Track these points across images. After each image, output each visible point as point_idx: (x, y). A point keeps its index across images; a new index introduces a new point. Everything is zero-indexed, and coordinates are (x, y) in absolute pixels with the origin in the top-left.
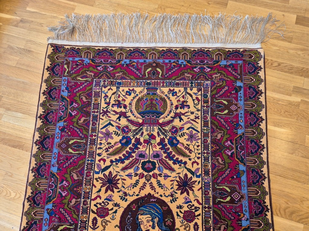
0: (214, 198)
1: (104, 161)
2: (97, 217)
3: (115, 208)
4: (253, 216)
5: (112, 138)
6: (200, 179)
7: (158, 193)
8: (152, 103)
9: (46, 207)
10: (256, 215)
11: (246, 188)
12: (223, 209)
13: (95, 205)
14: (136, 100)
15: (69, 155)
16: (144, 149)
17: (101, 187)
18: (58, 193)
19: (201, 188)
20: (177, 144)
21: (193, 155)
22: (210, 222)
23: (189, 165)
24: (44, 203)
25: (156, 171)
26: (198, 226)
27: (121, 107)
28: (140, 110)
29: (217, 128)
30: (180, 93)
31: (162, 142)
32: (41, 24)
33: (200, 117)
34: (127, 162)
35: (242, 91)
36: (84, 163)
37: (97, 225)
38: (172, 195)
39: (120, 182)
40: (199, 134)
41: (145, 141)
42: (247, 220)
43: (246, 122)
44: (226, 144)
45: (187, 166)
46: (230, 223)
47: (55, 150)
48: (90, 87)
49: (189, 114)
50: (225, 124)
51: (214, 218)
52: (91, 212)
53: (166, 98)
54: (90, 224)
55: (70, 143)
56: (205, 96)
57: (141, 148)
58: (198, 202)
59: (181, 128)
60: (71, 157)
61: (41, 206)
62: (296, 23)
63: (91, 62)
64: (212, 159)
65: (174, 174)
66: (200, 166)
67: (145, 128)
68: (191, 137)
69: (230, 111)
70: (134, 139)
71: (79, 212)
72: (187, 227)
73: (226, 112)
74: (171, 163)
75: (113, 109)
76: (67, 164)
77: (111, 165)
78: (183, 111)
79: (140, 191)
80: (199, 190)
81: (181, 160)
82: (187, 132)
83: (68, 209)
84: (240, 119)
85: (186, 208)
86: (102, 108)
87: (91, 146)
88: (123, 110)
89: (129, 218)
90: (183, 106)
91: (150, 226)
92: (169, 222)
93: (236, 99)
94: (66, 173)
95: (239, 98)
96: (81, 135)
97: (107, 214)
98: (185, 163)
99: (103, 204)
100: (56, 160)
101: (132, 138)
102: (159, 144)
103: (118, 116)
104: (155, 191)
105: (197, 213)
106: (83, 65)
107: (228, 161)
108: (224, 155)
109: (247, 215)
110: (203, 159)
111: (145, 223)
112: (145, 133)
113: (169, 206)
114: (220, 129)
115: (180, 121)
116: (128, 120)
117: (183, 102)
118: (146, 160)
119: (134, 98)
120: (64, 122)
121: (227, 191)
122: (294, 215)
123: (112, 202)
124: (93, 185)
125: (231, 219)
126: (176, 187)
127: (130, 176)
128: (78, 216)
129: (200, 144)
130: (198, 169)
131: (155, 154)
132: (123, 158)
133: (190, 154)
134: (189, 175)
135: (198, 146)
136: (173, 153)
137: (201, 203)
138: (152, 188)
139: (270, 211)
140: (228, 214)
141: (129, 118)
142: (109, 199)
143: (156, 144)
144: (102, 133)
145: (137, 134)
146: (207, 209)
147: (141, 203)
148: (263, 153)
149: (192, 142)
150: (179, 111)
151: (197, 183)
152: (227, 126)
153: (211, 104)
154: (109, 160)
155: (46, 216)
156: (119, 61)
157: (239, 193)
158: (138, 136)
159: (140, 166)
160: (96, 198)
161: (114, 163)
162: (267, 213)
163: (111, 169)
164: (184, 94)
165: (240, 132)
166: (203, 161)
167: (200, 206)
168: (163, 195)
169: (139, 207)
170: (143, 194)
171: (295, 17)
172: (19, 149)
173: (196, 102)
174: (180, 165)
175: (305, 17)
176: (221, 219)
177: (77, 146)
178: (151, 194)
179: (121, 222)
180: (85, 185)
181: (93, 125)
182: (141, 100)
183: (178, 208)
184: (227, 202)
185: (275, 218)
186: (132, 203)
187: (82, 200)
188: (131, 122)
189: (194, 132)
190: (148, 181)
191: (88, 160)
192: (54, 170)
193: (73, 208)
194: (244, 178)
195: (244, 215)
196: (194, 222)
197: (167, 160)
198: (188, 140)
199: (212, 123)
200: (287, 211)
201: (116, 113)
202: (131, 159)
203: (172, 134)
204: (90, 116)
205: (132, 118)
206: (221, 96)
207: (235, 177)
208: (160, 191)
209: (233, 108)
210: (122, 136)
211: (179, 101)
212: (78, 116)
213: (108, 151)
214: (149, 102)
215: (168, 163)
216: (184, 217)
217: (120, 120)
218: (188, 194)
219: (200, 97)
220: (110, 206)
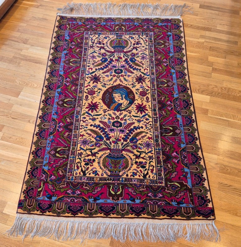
0: (157, 85)
1: (92, 69)
2: (88, 95)
3: (99, 91)
4: (180, 92)
5: (96, 58)
6: (149, 77)
7: (124, 84)
8: (119, 42)
9: (57, 90)
10: (182, 92)
11: (175, 80)
12: (163, 90)
13: (87, 89)
14: (110, 41)
15: (70, 66)
16: (115, 64)
17: (90, 81)
18: (64, 84)
19: (150, 80)
20: (135, 61)
21: (144, 66)
22: (156, 96)
23: (142, 70)
24: (55, 88)
25: (123, 74)
26: (148, 98)
27: (101, 44)
28: (113, 45)
29: (158, 53)
30: (136, 38)
31: (126, 60)
32: (52, 7)
33: (148, 49)
34: (105, 70)
35: (171, 37)
36: (80, 70)
37: (88, 99)
38: (133, 84)
39: (101, 78)
40: (148, 57)
41: (116, 60)
42: (177, 94)
43: (174, 50)
44: (164, 60)
45: (141, 71)
46: (167, 96)
47: (62, 64)
48: (82, 35)
49: (142, 47)
50: (162, 51)
51: (158, 94)
52: (84, 93)
53: (127, 40)
54: (84, 98)
55: (71, 61)
56: (151, 39)
57: (114, 63)
58: (148, 87)
59: (137, 54)
60: (71, 67)
61: (54, 90)
62: (200, 8)
63: (83, 24)
64: (155, 68)
65: (133, 75)
66: (149, 71)
67: (116, 54)
68: (143, 58)
69: (165, 46)
70: (109, 59)
71: (77, 92)
72: (142, 98)
73: (163, 46)
74: (132, 70)
75: (96, 45)
76: (69, 71)
77: (96, 71)
78: (138, 46)
79: (114, 83)
80: (148, 82)
81: (138, 68)
82: (141, 55)
83: (70, 91)
84: (171, 49)
85: (141, 90)
86: (89, 45)
87: (84, 62)
88: (102, 45)
89: (107, 95)
90: (138, 43)
91: (120, 99)
92: (131, 96)
93: (168, 40)
94: (69, 74)
95: (170, 40)
96: (77, 57)
97: (94, 94)
98: (140, 70)
99: (91, 89)
100: (63, 68)
101: (108, 58)
102: (124, 61)
103: (100, 48)
104: (123, 83)
105: (147, 92)
106: (78, 25)
107: (165, 68)
108: (162, 65)
109: (177, 92)
110: (150, 67)
111: (117, 97)
112: (116, 56)
113: (131, 90)
114: (160, 54)
115: (136, 50)
116: (106, 50)
117: (138, 42)
118: (117, 69)
119: (108, 40)
120: (67, 51)
121: (165, 82)
122: (204, 92)
123: (97, 88)
124: (85, 80)
125: (167, 94)
126: (135, 81)
127: (107, 76)
128: (77, 94)
129: (148, 61)
130: (148, 72)
131: (122, 66)
132: (103, 67)
133: (143, 66)
134: (143, 75)
135: (147, 62)
136: (133, 65)
137: (150, 87)
138: (121, 81)
139: (190, 90)
140: (166, 92)
141: (106, 49)
142: (95, 86)
143: (123, 61)
144: (90, 56)
145: (111, 56)
146: (153, 90)
147: (114, 88)
148: (185, 64)
149: (143, 60)
150: (135, 46)
151: (147, 78)
152: (163, 52)
153: (154, 43)
154: (95, 68)
155: (57, 94)
156: (100, 24)
157: (172, 82)
158: (112, 58)
159: (113, 71)
160: (87, 86)
161: (98, 70)
162: (188, 91)
163: (96, 73)
164: (138, 38)
165: (171, 55)
166: (150, 68)
167: (150, 89)
168: (128, 85)
169: (113, 90)
170: (115, 84)
171: (199, 5)
172: (39, 64)
173: (145, 42)
174: (137, 71)
175: (204, 5)
176: (162, 94)
177: (75, 62)
178: (120, 84)
179: (102, 97)
180: (81, 80)
181: (84, 52)
182: (113, 41)
183: (136, 90)
184: (165, 87)
185: (193, 94)
186: (109, 88)
187: (79, 87)
188: (108, 51)
189: (145, 55)
190: (118, 78)
191: (82, 69)
192: (62, 73)
193: (73, 90)
194: (174, 76)
195: (175, 92)
196: (146, 96)
197: (129, 68)
198: (141, 59)
199: (155, 51)
200: (200, 90)
201: (98, 47)
202: (108, 68)
203: (132, 56)
204: (83, 48)
205: (108, 49)
206: (160, 39)
207: (169, 75)
208: (126, 83)
209: (167, 44)
210: (102, 58)
211: (135, 41)
212: (76, 48)
213: (94, 64)
214: (118, 42)
215: (130, 70)
216: (140, 94)
217: (100, 50)
218: (142, 83)
219: (147, 40)
220: (96, 90)
